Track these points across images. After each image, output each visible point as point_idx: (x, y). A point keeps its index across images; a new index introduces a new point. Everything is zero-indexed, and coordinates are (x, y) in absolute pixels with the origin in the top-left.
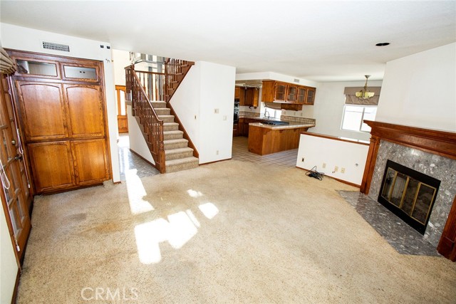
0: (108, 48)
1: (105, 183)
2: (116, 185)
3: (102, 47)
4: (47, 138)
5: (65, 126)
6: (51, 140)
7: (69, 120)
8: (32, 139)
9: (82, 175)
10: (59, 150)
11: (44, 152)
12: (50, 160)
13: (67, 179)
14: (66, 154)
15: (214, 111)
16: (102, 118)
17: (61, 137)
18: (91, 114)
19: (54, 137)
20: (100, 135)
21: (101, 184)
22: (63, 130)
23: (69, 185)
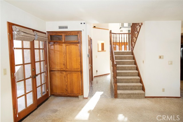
0: (84, 23)
1: (79, 96)
2: (84, 99)
3: (81, 23)
4: (57, 69)
5: (64, 65)
6: (58, 71)
7: (65, 62)
8: (52, 69)
9: (69, 90)
10: (61, 76)
11: (55, 76)
12: (58, 80)
13: (63, 90)
14: (64, 78)
15: (158, 57)
16: (80, 61)
17: (62, 69)
18: (75, 59)
19: (59, 69)
20: (79, 70)
21: (77, 97)
22: (63, 67)
23: (63, 94)
